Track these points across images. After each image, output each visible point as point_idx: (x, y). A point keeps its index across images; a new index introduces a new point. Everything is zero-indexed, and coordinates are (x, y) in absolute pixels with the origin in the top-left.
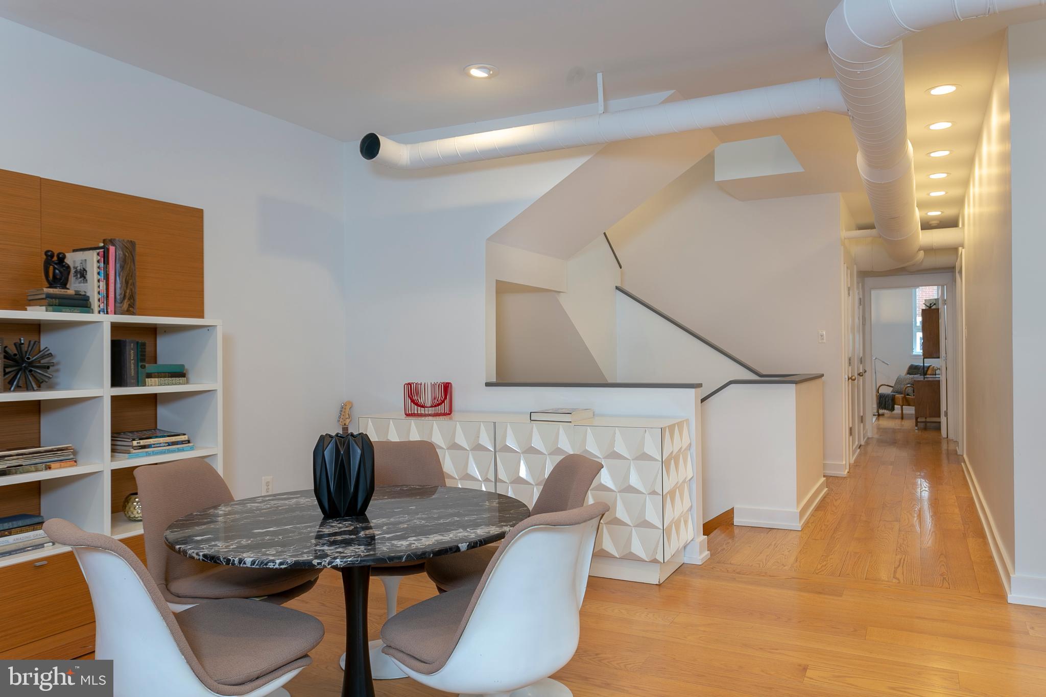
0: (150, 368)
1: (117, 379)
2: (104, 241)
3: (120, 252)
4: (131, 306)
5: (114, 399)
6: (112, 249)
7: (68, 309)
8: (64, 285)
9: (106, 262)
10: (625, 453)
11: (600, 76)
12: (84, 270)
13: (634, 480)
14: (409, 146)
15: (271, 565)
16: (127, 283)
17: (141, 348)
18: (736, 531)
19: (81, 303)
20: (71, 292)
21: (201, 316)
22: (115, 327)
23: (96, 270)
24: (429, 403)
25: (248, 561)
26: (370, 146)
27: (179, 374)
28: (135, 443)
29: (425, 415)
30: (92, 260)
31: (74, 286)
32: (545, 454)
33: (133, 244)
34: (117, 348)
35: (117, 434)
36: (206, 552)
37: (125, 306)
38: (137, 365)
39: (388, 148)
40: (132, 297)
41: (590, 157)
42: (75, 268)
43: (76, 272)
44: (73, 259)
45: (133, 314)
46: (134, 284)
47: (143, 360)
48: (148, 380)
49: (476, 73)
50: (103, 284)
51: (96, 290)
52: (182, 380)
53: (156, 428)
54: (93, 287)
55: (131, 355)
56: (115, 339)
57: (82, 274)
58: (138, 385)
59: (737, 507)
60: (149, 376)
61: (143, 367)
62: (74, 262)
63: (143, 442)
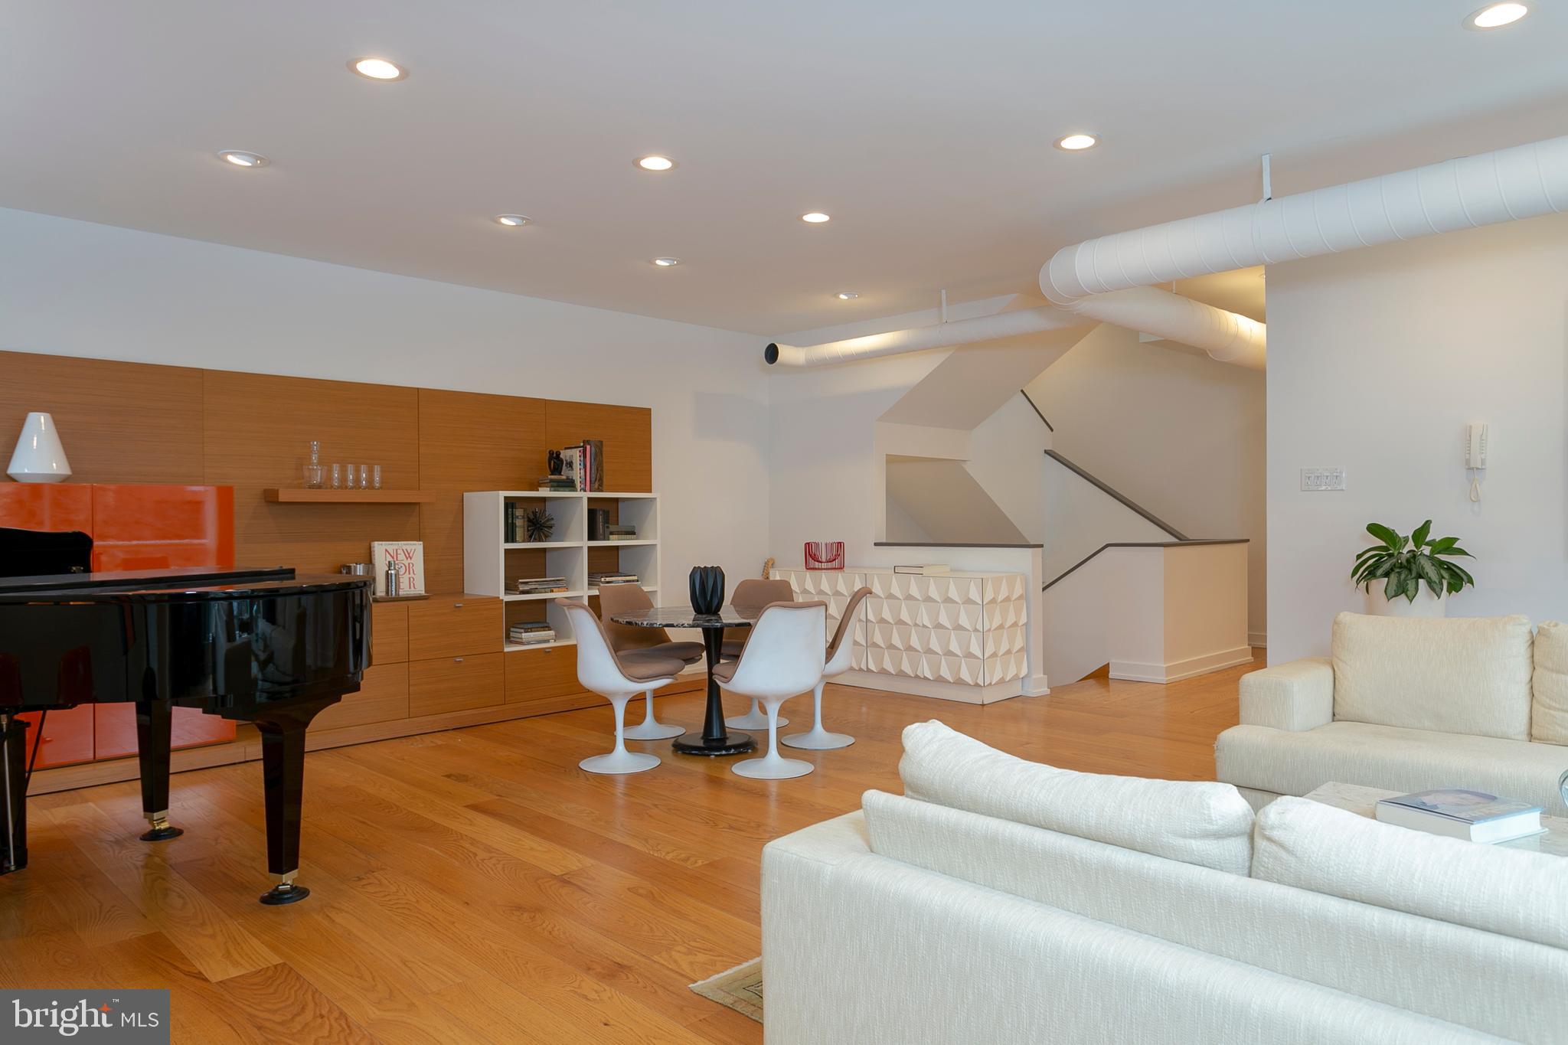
0: (612, 528)
1: (592, 536)
2: (584, 442)
3: (593, 449)
4: (601, 485)
5: (590, 549)
6: (588, 447)
7: (562, 489)
8: (560, 474)
9: (585, 457)
10: (957, 599)
11: (944, 292)
12: (572, 462)
13: (964, 621)
14: (806, 349)
15: (655, 625)
16: (597, 470)
17: (606, 514)
18: (1110, 681)
19: (570, 484)
20: (564, 477)
21: (650, 491)
22: (589, 499)
23: (578, 462)
24: (824, 560)
25: (645, 623)
26: (772, 353)
27: (631, 533)
28: (603, 579)
29: (822, 569)
30: (575, 455)
31: (565, 473)
32: (898, 599)
33: (601, 442)
34: (592, 514)
35: (592, 574)
36: (627, 620)
37: (596, 485)
38: (603, 526)
39: (785, 353)
40: (601, 480)
41: (951, 353)
42: (566, 461)
43: (567, 463)
44: (565, 454)
45: (602, 491)
46: (602, 470)
47: (608, 523)
48: (611, 536)
49: (843, 297)
50: (582, 471)
51: (579, 475)
52: (633, 536)
53: (618, 572)
54: (577, 474)
55: (600, 519)
56: (590, 508)
57: (570, 465)
58: (604, 540)
59: (1113, 661)
60: (612, 533)
61: (608, 527)
62: (566, 456)
63: (608, 579)
